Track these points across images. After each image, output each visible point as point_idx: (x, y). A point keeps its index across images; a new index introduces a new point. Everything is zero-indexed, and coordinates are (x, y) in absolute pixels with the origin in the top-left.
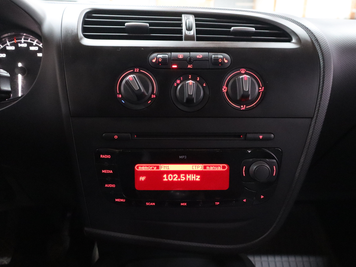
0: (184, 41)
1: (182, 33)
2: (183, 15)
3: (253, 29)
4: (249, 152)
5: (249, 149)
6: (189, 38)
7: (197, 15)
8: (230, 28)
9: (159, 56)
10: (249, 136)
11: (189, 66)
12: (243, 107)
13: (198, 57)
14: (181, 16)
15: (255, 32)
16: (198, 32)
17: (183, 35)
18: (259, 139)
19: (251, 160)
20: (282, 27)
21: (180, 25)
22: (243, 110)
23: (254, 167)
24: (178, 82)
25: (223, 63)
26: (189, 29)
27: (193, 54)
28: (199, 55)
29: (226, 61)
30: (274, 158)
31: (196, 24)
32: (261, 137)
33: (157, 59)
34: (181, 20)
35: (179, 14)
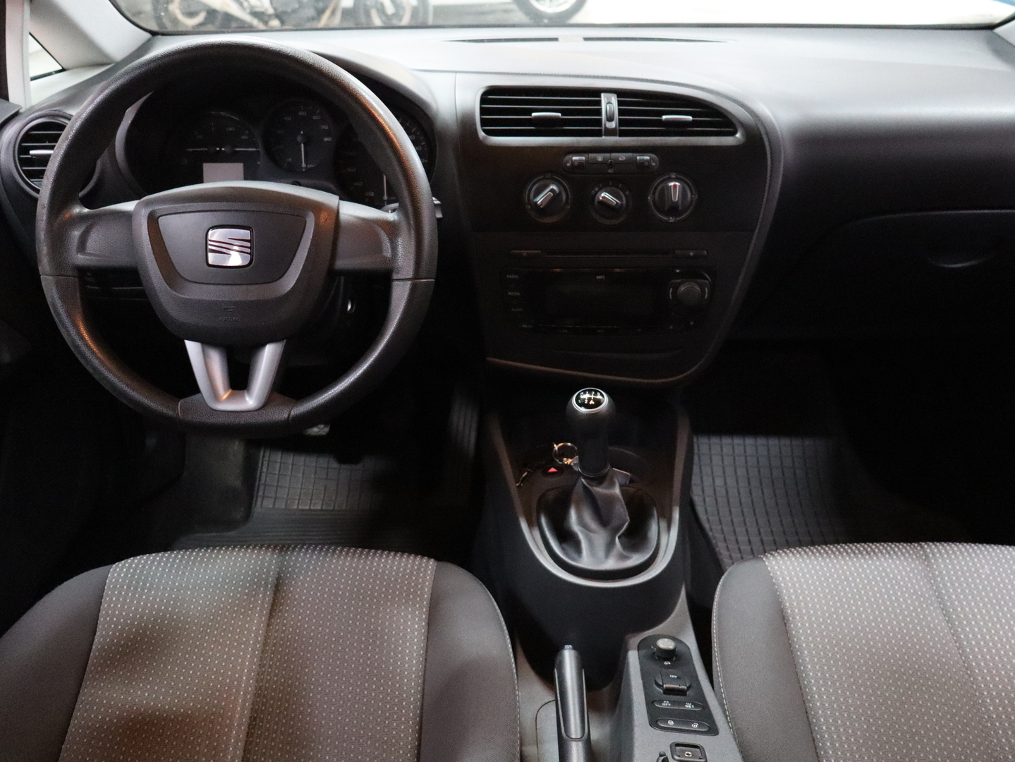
0: (603, 137)
1: (600, 125)
2: (602, 95)
3: (690, 118)
4: (678, 271)
5: (678, 268)
6: (610, 132)
7: (620, 93)
8: (661, 116)
9: (574, 158)
10: (678, 252)
11: (609, 171)
12: (672, 220)
13: (620, 159)
14: (600, 97)
15: (693, 120)
16: (621, 122)
17: (603, 128)
18: (689, 257)
19: (679, 281)
20: (726, 114)
21: (599, 112)
22: (671, 223)
23: (682, 288)
24: (597, 189)
25: (649, 166)
26: (610, 119)
27: (614, 155)
28: (622, 157)
29: (654, 164)
30: (707, 279)
31: (619, 109)
32: (691, 254)
33: (573, 163)
34: (599, 103)
35: (597, 92)
